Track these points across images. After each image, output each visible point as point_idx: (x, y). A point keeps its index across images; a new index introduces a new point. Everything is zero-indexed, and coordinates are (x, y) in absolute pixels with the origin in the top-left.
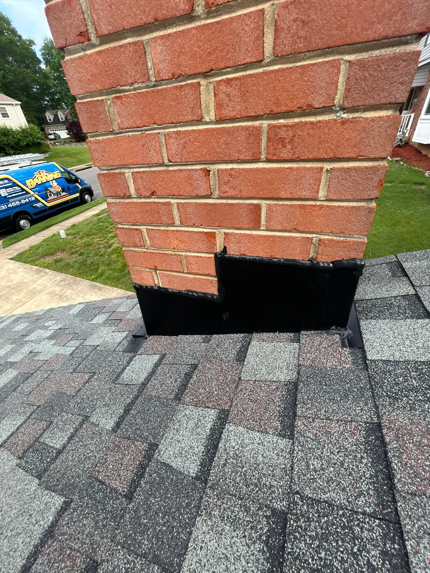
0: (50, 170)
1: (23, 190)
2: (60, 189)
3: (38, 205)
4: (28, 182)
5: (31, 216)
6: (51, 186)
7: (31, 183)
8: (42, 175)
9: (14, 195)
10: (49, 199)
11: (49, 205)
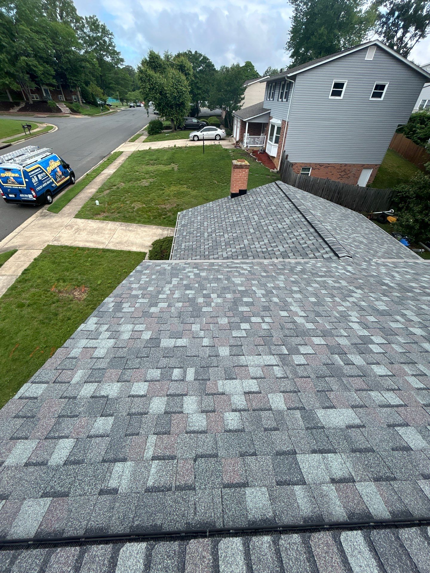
0: (55, 159)
1: (46, 174)
2: (61, 174)
3: (53, 185)
4: (48, 168)
5: (51, 193)
6: (57, 171)
7: (49, 169)
8: (52, 164)
9: (44, 178)
10: (58, 181)
11: (58, 185)
